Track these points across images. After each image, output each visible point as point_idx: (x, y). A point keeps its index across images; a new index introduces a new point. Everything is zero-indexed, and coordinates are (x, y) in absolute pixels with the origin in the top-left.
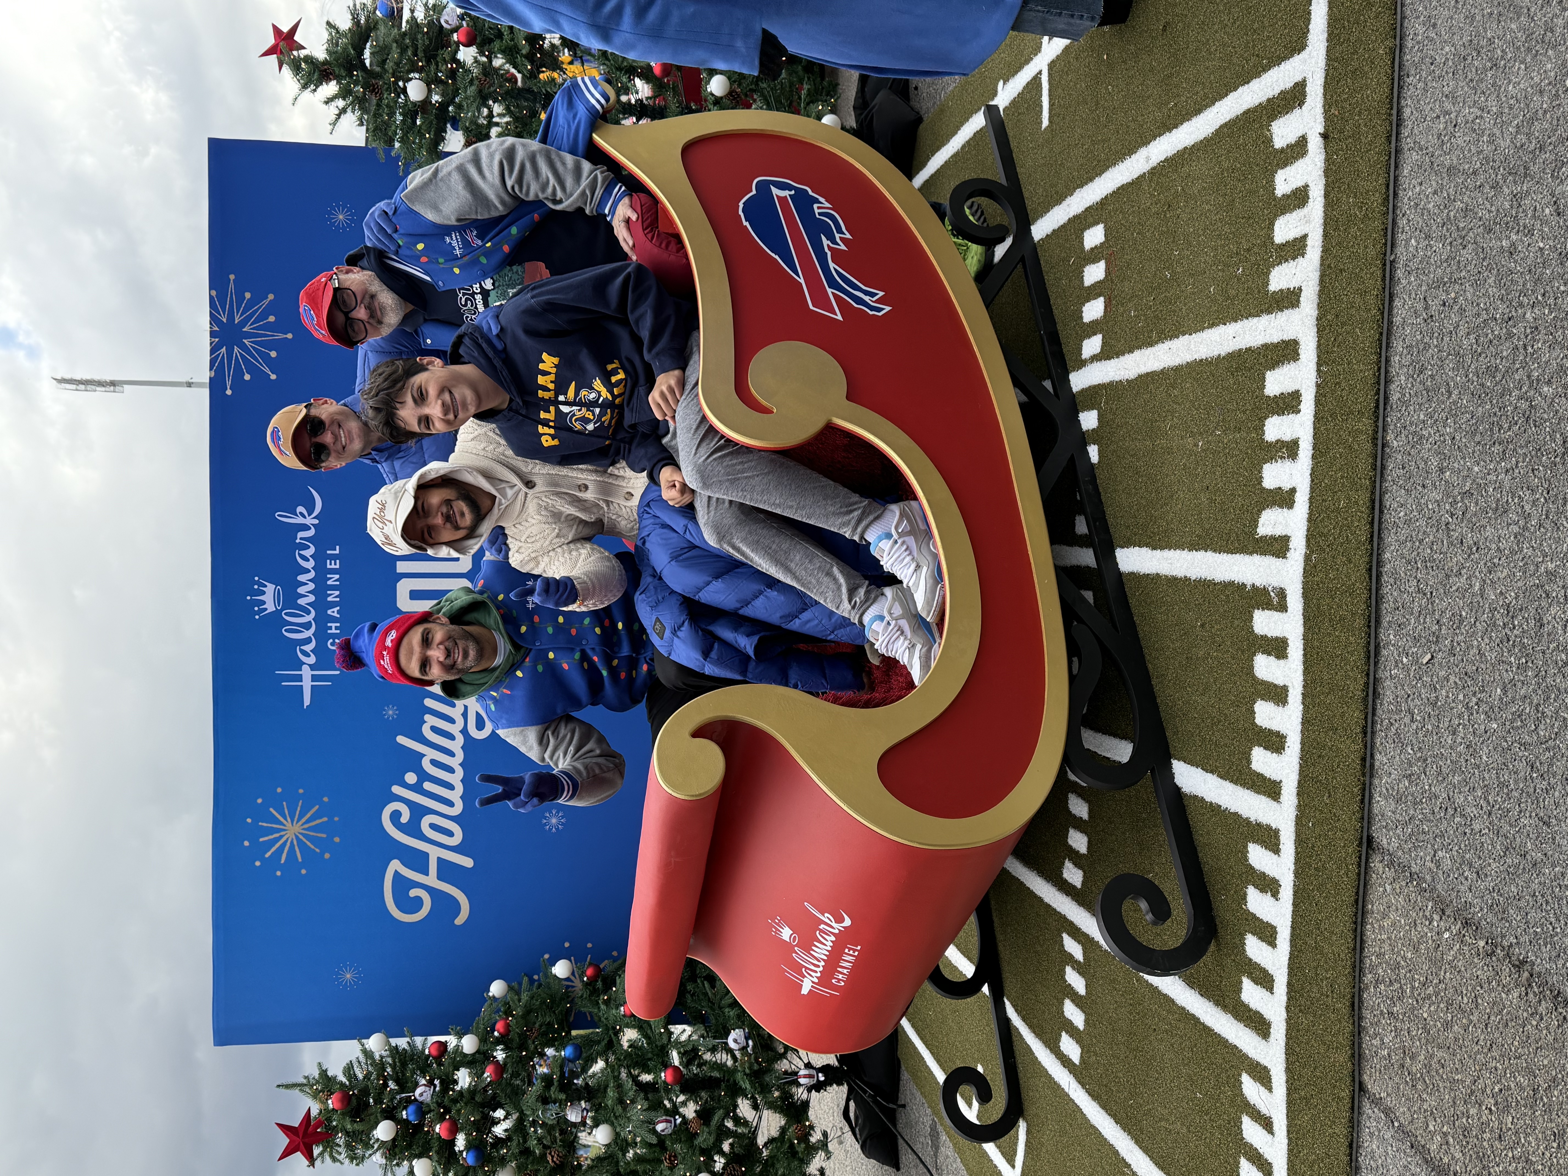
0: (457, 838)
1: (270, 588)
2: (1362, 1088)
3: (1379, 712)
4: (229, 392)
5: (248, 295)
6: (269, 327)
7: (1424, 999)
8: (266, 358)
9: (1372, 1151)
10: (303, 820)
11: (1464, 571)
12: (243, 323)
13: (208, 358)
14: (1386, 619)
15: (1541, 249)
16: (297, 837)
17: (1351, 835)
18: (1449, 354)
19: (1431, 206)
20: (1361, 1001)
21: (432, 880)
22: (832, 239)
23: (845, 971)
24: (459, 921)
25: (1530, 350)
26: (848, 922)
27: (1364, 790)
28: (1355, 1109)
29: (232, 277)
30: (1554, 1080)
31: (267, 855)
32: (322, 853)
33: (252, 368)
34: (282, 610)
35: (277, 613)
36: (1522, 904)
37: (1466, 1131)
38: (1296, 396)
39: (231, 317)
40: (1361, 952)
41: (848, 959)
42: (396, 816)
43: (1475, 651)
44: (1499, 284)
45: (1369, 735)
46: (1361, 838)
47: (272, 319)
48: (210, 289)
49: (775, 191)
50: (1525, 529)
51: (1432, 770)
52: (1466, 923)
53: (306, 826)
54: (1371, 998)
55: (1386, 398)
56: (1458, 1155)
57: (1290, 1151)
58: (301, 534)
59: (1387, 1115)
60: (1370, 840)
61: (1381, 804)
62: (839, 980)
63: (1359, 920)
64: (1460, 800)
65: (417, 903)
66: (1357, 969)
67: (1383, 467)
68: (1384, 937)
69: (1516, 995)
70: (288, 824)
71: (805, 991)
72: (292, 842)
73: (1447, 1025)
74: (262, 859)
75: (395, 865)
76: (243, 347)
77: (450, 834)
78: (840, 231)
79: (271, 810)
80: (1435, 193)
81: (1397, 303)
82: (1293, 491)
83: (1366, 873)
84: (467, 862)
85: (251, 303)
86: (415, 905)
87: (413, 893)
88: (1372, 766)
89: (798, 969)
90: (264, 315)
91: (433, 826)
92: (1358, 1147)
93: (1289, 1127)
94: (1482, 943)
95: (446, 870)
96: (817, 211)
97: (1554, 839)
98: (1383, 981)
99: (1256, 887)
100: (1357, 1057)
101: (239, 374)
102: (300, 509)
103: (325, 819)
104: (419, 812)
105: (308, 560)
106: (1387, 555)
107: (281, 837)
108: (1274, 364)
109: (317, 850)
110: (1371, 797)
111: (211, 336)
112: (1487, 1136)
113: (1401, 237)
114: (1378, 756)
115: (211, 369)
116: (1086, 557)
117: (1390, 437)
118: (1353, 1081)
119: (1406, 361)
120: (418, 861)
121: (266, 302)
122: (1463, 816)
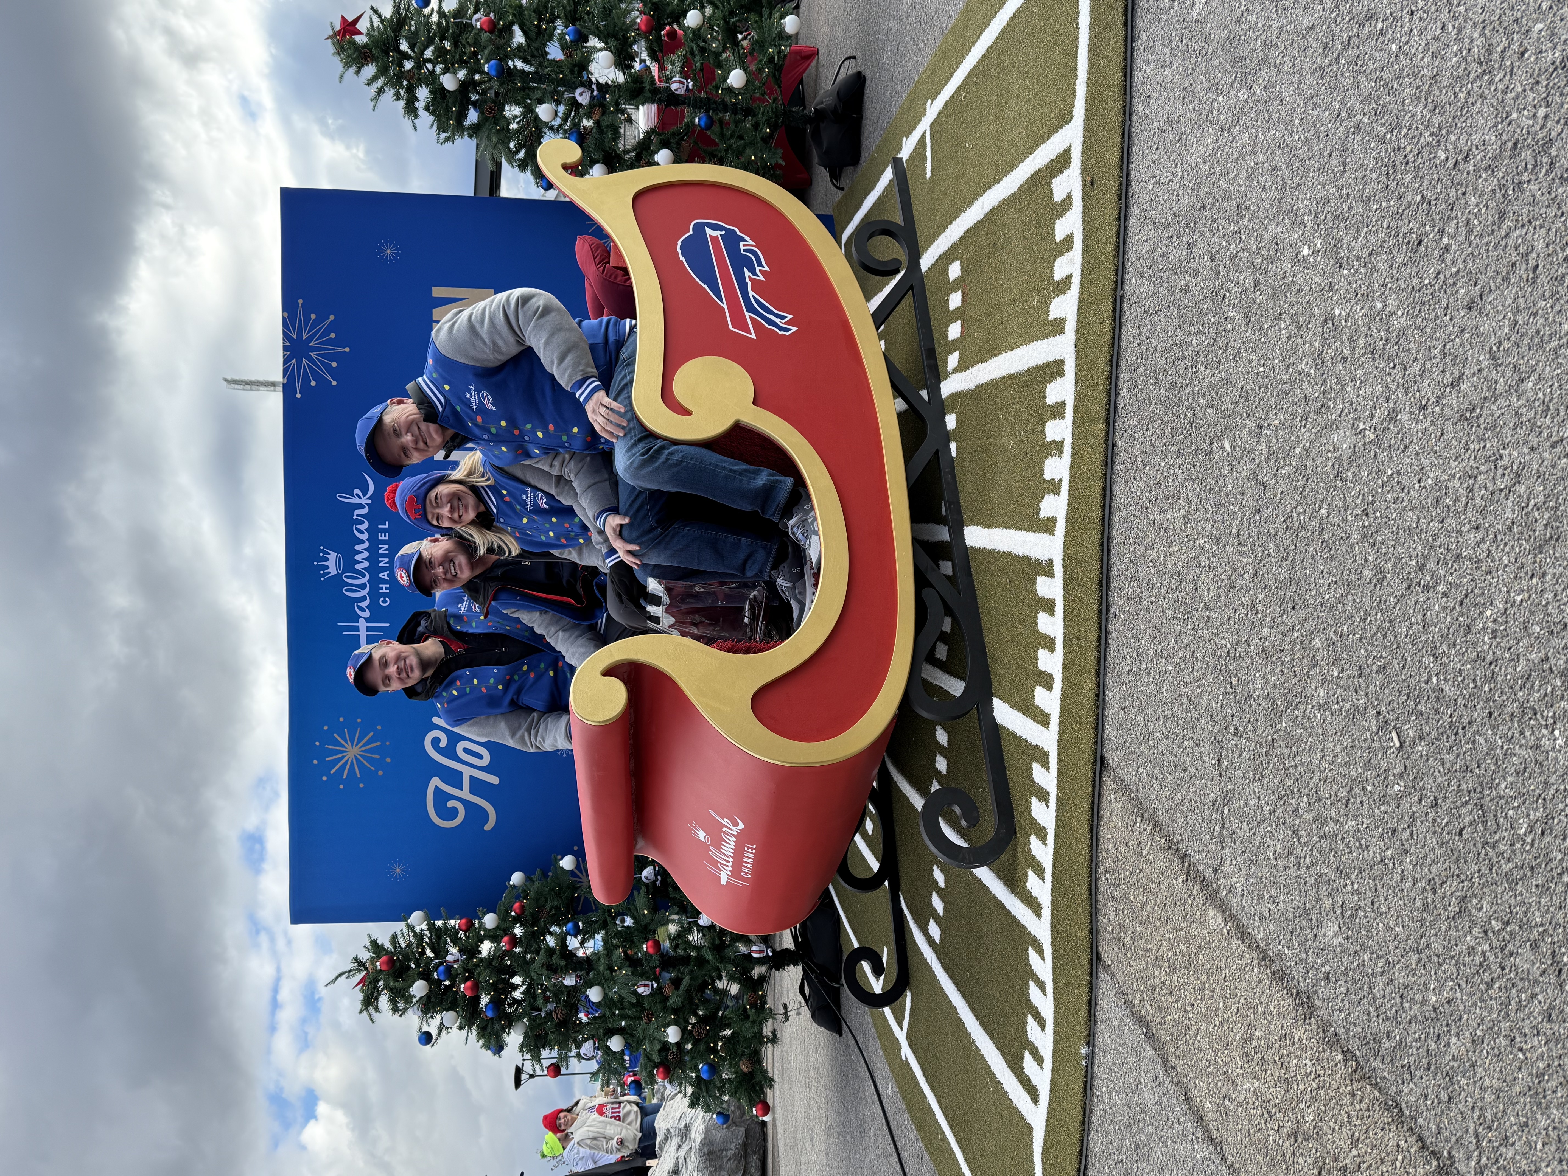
0: (486, 761)
1: (333, 556)
2: (1099, 958)
3: (1108, 658)
4: (298, 396)
5: (313, 316)
6: (330, 342)
7: (1131, 885)
8: (328, 368)
9: (1104, 1008)
10: (361, 744)
11: (1155, 546)
12: (310, 339)
13: (281, 368)
14: (1113, 584)
15: (1202, 289)
16: (356, 757)
17: (1088, 756)
18: (1151, 372)
19: (1144, 252)
20: (1097, 888)
21: (465, 793)
22: (754, 272)
23: (749, 866)
24: (488, 827)
25: (1194, 370)
26: (741, 826)
27: (1097, 719)
28: (1093, 974)
29: (300, 301)
30: (1200, 947)
31: (332, 772)
32: (377, 771)
33: (317, 377)
34: (343, 573)
35: (339, 575)
36: (1184, 809)
37: (1154, 988)
38: (1063, 404)
39: (300, 334)
40: (1097, 849)
41: (749, 856)
42: (436, 742)
43: (1160, 609)
44: (1179, 316)
45: (1101, 676)
46: (1096, 758)
47: (333, 335)
48: (283, 311)
49: (709, 231)
50: (1188, 512)
51: (1136, 704)
52: (1155, 825)
53: (363, 749)
54: (1103, 886)
55: (1116, 408)
56: (1149, 1008)
57: (1055, 1008)
58: (357, 512)
59: (1112, 979)
60: (1103, 760)
61: (1110, 731)
62: (746, 873)
63: (1095, 823)
64: (1151, 726)
65: (454, 812)
66: (1093, 862)
67: (1113, 462)
68: (1110, 836)
69: (1181, 880)
70: (349, 747)
71: (724, 882)
72: (352, 761)
73: (1144, 905)
74: (329, 775)
75: (436, 781)
76: (310, 359)
77: (480, 756)
78: (760, 265)
79: (335, 735)
80: (1146, 241)
81: (1124, 330)
82: (1061, 481)
83: (1100, 786)
84: (494, 780)
85: (316, 323)
86: (452, 813)
87: (451, 804)
88: (1104, 700)
89: (715, 863)
90: (326, 333)
91: (466, 750)
92: (1096, 1004)
93: (1054, 989)
94: (1163, 841)
95: (477, 786)
96: (742, 248)
97: (1201, 757)
98: (1109, 872)
99: (1037, 797)
100: (1094, 932)
101: (306, 380)
102: (356, 491)
103: (378, 743)
104: (454, 739)
105: (362, 533)
106: (1114, 533)
107: (344, 757)
108: (1052, 378)
109: (373, 768)
110: (1103, 726)
111: (284, 350)
112: (1164, 992)
113: (1127, 276)
114: (1107, 693)
115: (284, 377)
116: (943, 534)
117: (1117, 438)
118: (1092, 951)
119: (1128, 376)
120: (454, 779)
121: (328, 321)
122: (1153, 739)
